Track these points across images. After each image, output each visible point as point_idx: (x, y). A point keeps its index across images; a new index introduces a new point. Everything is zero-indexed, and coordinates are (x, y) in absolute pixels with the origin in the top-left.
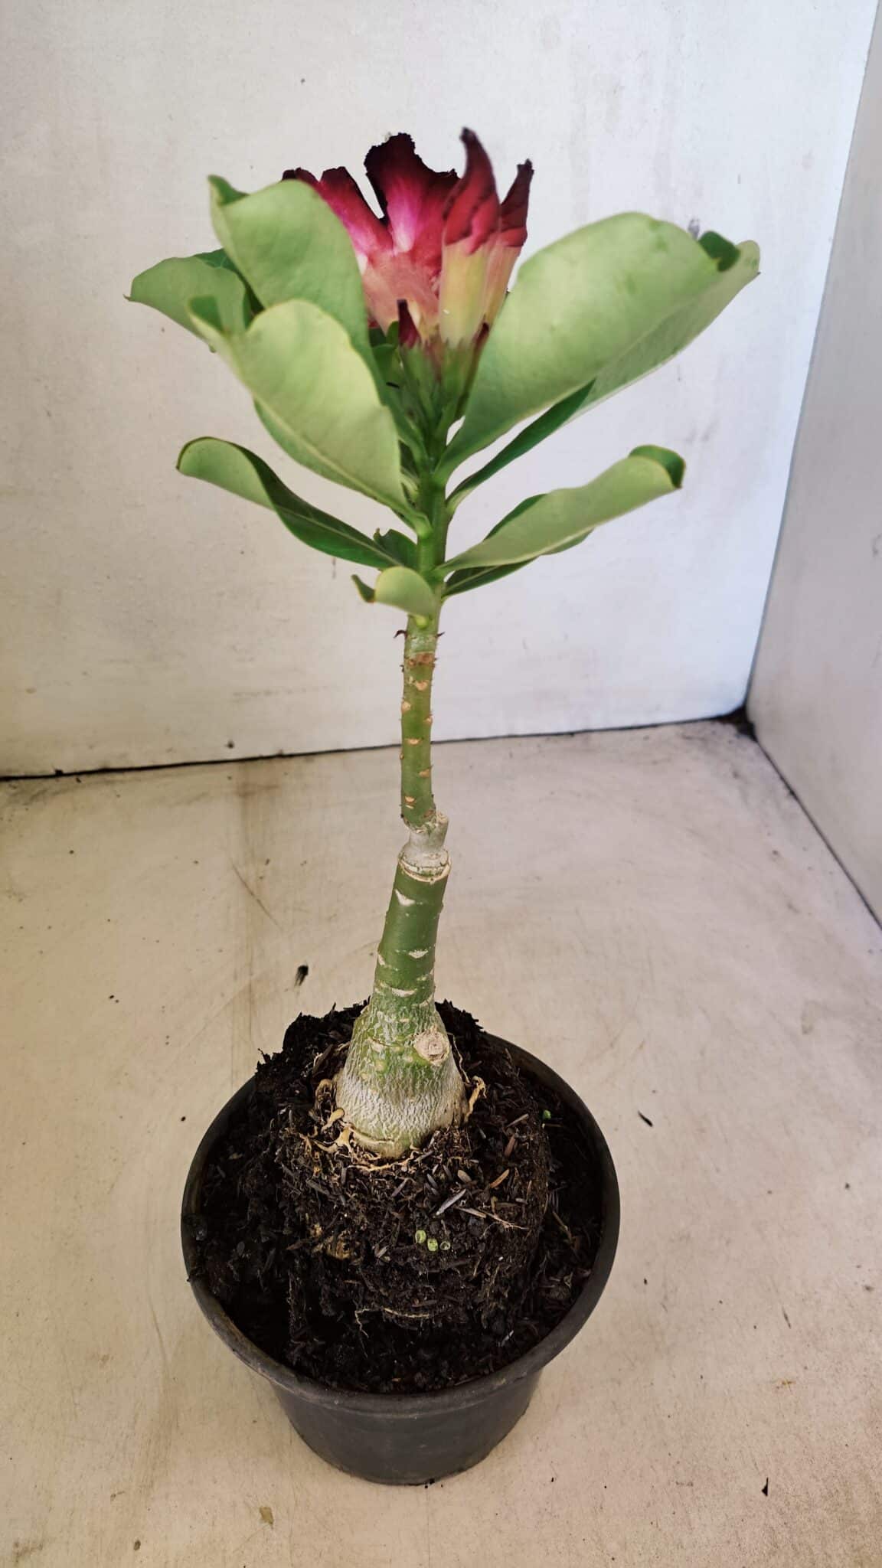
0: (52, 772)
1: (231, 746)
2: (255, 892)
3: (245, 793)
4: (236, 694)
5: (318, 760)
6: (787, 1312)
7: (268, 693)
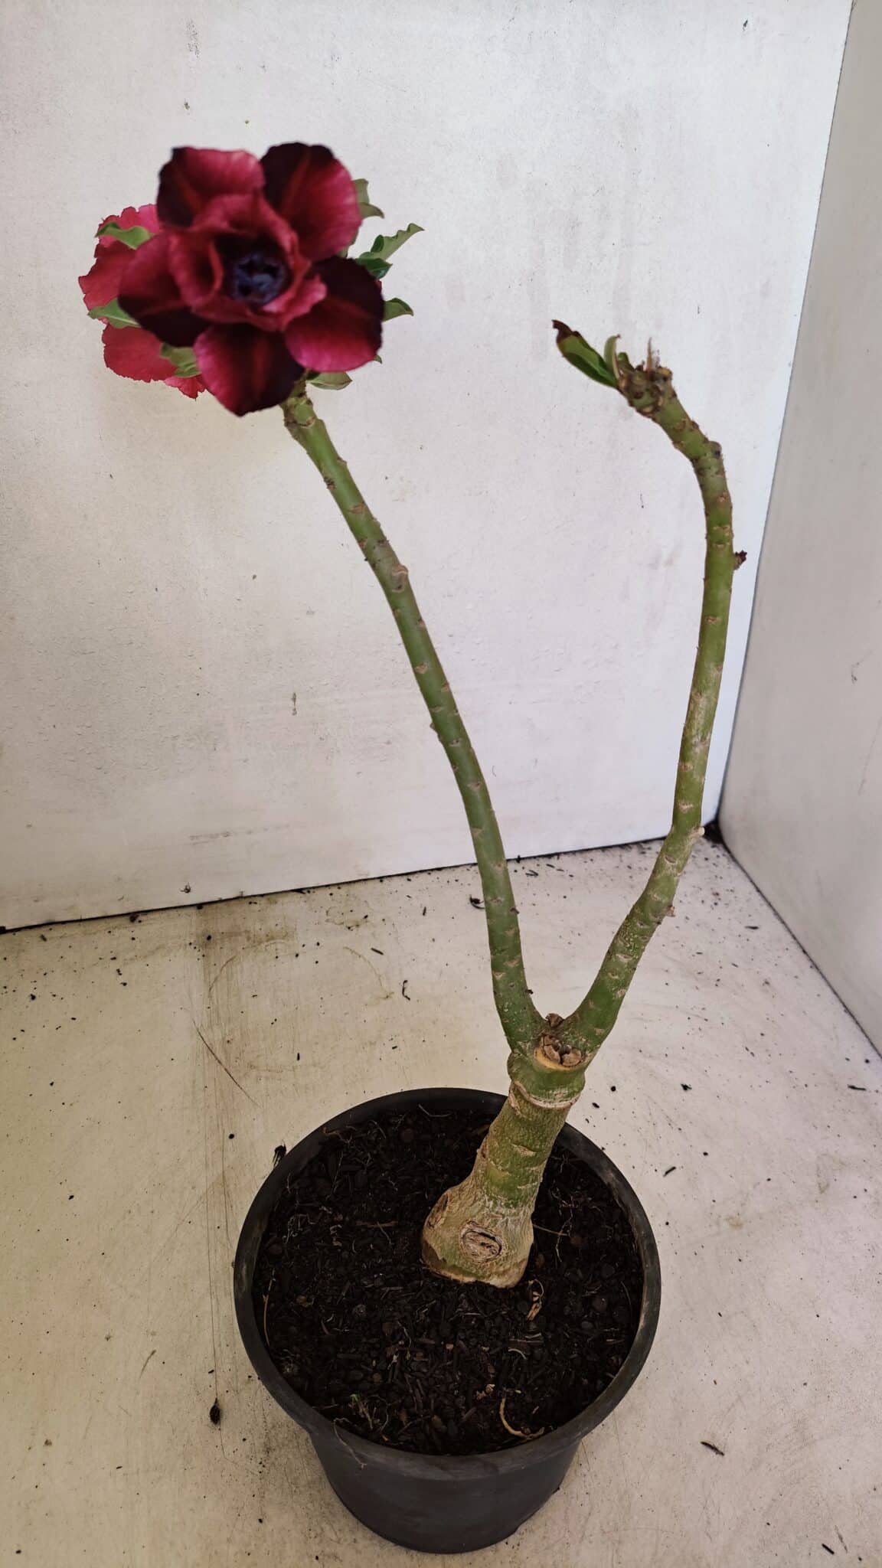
1: (188, 891)
2: (223, 1061)
4: (192, 837)
5: (281, 900)
7: (227, 835)
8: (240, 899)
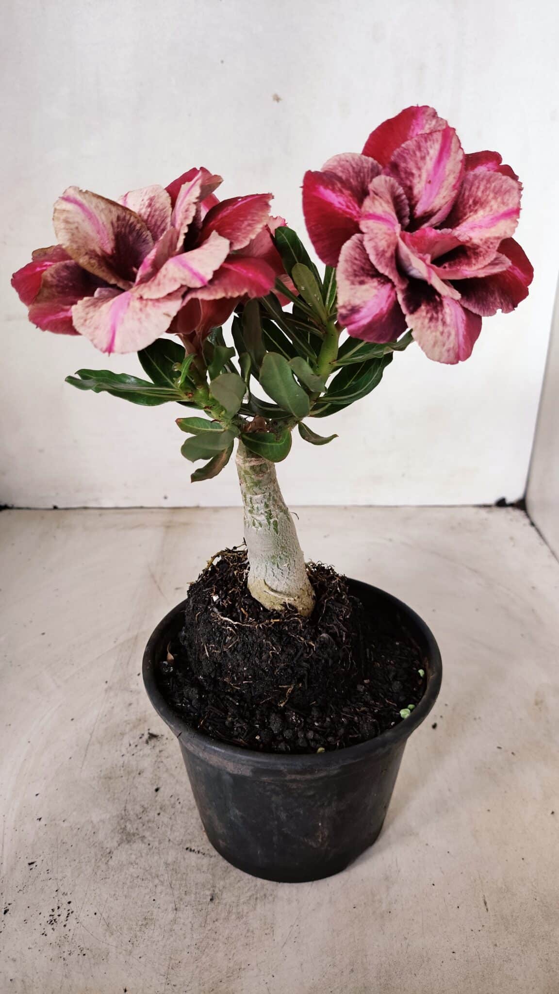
0: (51, 506)
1: (166, 498)
2: (158, 581)
3: (168, 527)
6: (486, 900)
8: (198, 508)
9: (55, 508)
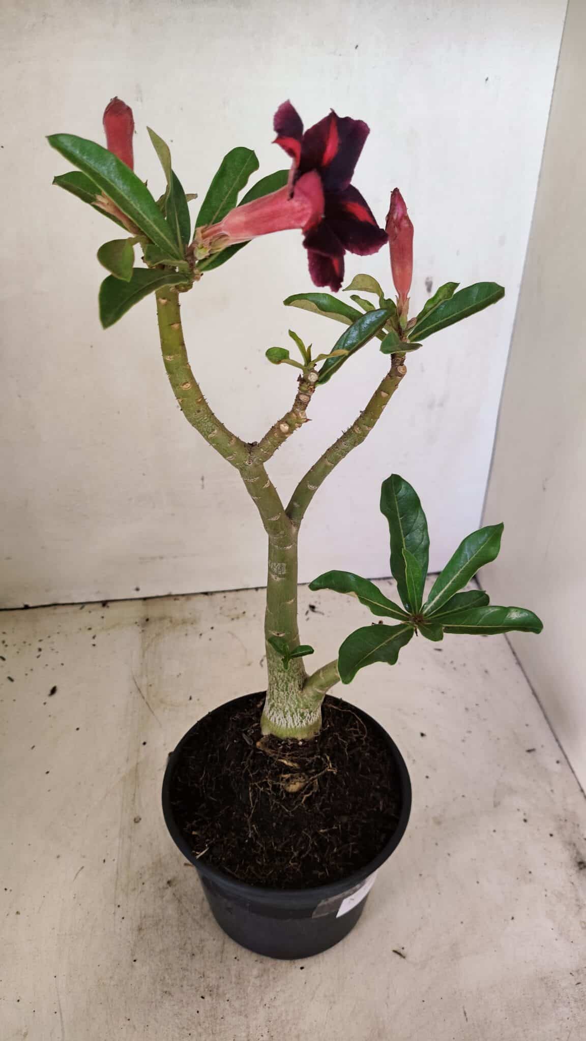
0: (22, 606)
1: (137, 589)
2: (146, 696)
3: (144, 623)
4: (140, 558)
5: (194, 598)
7: (161, 558)
8: (169, 596)
9: (26, 607)
